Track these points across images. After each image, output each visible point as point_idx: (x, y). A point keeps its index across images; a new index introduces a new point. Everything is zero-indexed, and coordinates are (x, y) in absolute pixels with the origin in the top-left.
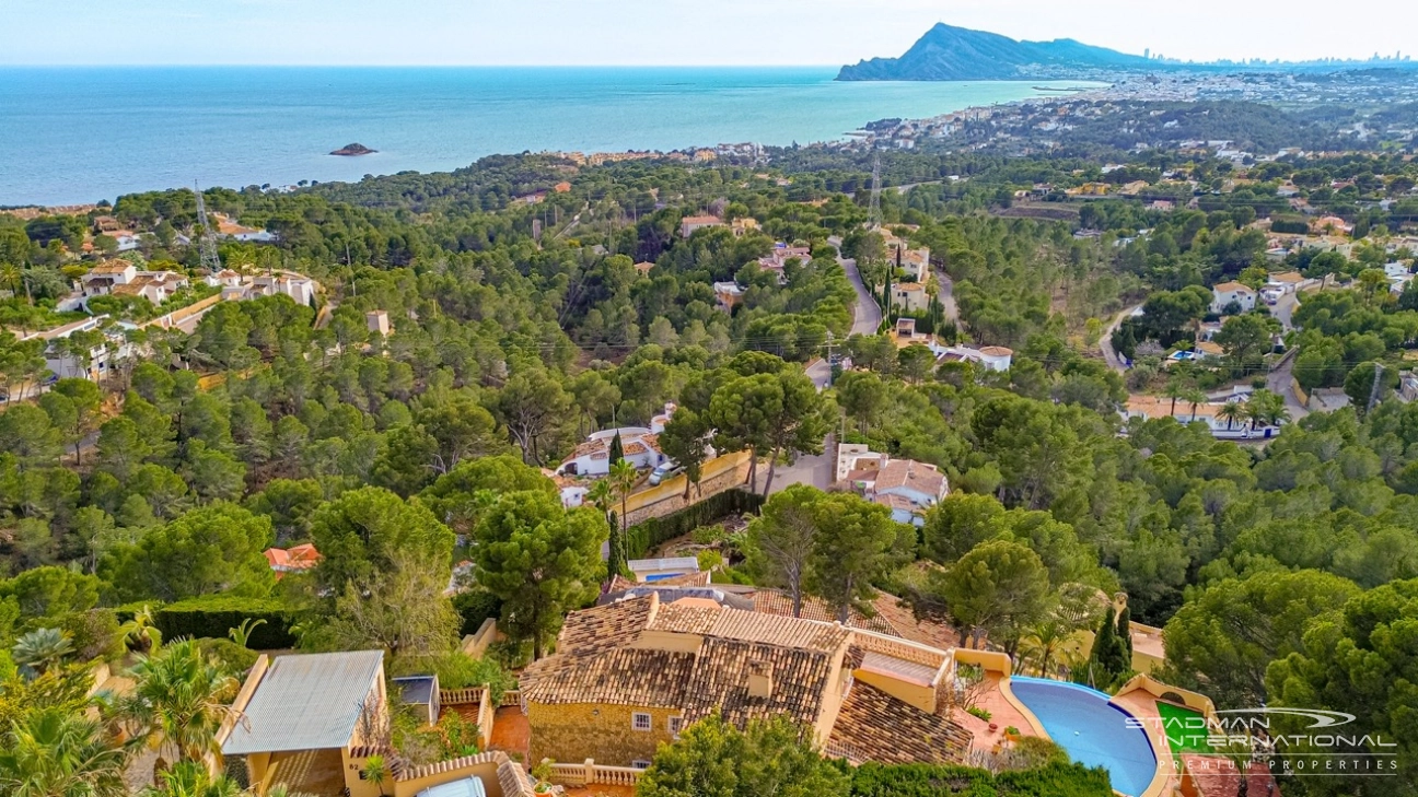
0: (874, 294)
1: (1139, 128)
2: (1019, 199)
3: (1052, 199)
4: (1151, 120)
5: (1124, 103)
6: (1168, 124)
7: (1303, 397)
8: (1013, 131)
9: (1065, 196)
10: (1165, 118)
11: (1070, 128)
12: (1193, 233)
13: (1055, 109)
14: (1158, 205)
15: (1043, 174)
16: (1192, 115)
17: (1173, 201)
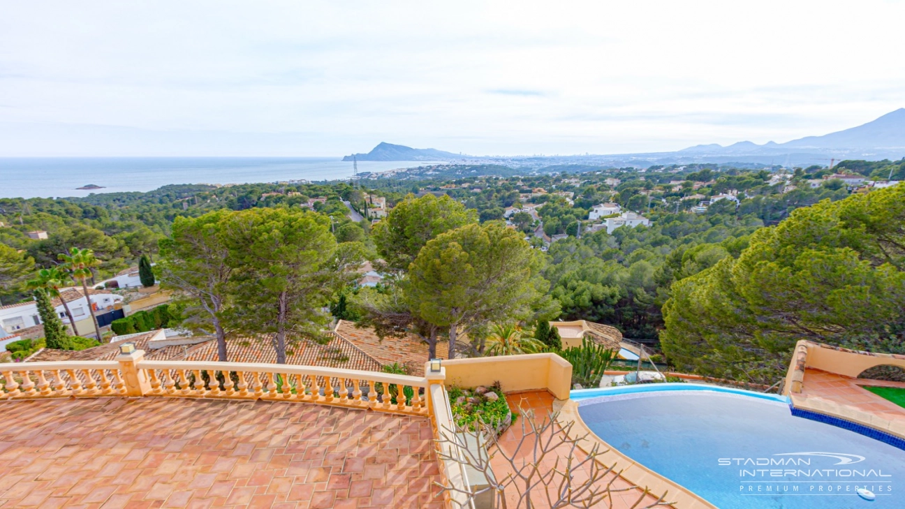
0: (360, 213)
1: (462, 173)
2: (422, 190)
3: (435, 190)
4: (466, 170)
5: (456, 165)
6: (472, 171)
7: (549, 239)
8: (416, 174)
9: (440, 189)
10: (471, 170)
11: (437, 173)
12: (491, 195)
13: (431, 167)
14: (475, 190)
15: (430, 184)
16: (480, 169)
17: (481, 188)
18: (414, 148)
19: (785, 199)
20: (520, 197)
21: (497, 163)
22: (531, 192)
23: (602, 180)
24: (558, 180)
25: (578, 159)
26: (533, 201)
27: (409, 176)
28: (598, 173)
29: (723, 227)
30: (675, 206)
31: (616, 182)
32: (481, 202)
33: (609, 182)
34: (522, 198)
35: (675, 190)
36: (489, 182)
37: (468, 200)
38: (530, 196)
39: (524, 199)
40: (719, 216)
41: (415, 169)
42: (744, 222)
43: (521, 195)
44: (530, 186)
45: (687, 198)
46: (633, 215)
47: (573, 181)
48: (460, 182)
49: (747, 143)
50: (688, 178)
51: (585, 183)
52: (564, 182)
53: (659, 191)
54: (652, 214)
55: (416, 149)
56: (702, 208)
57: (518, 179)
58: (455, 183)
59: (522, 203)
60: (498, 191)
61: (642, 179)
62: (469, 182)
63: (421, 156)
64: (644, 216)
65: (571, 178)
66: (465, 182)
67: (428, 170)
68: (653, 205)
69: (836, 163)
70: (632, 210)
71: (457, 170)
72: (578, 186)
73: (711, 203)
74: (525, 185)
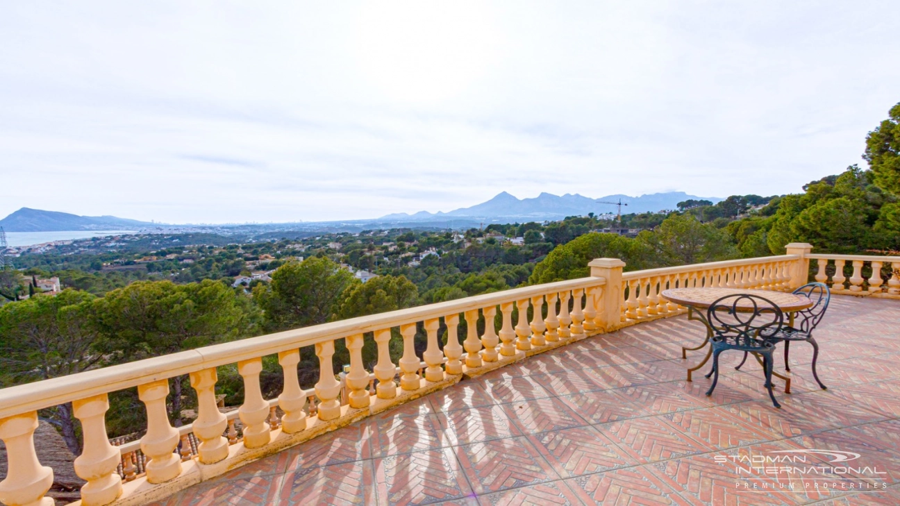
1: (160, 242)
2: (107, 266)
3: (127, 264)
4: (165, 239)
5: (149, 235)
6: (174, 241)
8: (89, 247)
9: (135, 263)
10: (172, 239)
11: (123, 244)
12: (210, 265)
13: (112, 238)
14: (186, 261)
15: (117, 257)
16: (185, 237)
17: (193, 259)
18: (81, 215)
19: (467, 251)
20: (247, 265)
21: (204, 232)
22: (257, 259)
23: (325, 244)
24: (281, 246)
25: (293, 226)
26: (263, 267)
27: (77, 248)
28: (318, 238)
29: (436, 275)
30: (397, 262)
31: (337, 246)
32: (200, 273)
33: (331, 245)
34: (249, 265)
35: (391, 249)
36: (202, 252)
37: (181, 273)
38: (258, 263)
39: (251, 267)
40: (431, 268)
41: (86, 240)
42: (447, 271)
43: (248, 262)
44: (253, 253)
45: (403, 256)
46: (366, 273)
47: (296, 246)
48: (164, 254)
49: (424, 212)
50: (398, 240)
51: (309, 248)
52: (288, 248)
53: (380, 251)
54: (380, 271)
55: (83, 218)
56: (415, 263)
57: (237, 247)
58: (157, 254)
59: (250, 271)
60: (218, 260)
61: (359, 242)
62: (176, 252)
63: (92, 225)
64: (375, 273)
65: (294, 244)
66: (170, 253)
67: (108, 242)
68: (379, 263)
69: (486, 226)
70: (363, 268)
71: (151, 240)
72: (303, 251)
73: (421, 258)
74: (246, 253)
